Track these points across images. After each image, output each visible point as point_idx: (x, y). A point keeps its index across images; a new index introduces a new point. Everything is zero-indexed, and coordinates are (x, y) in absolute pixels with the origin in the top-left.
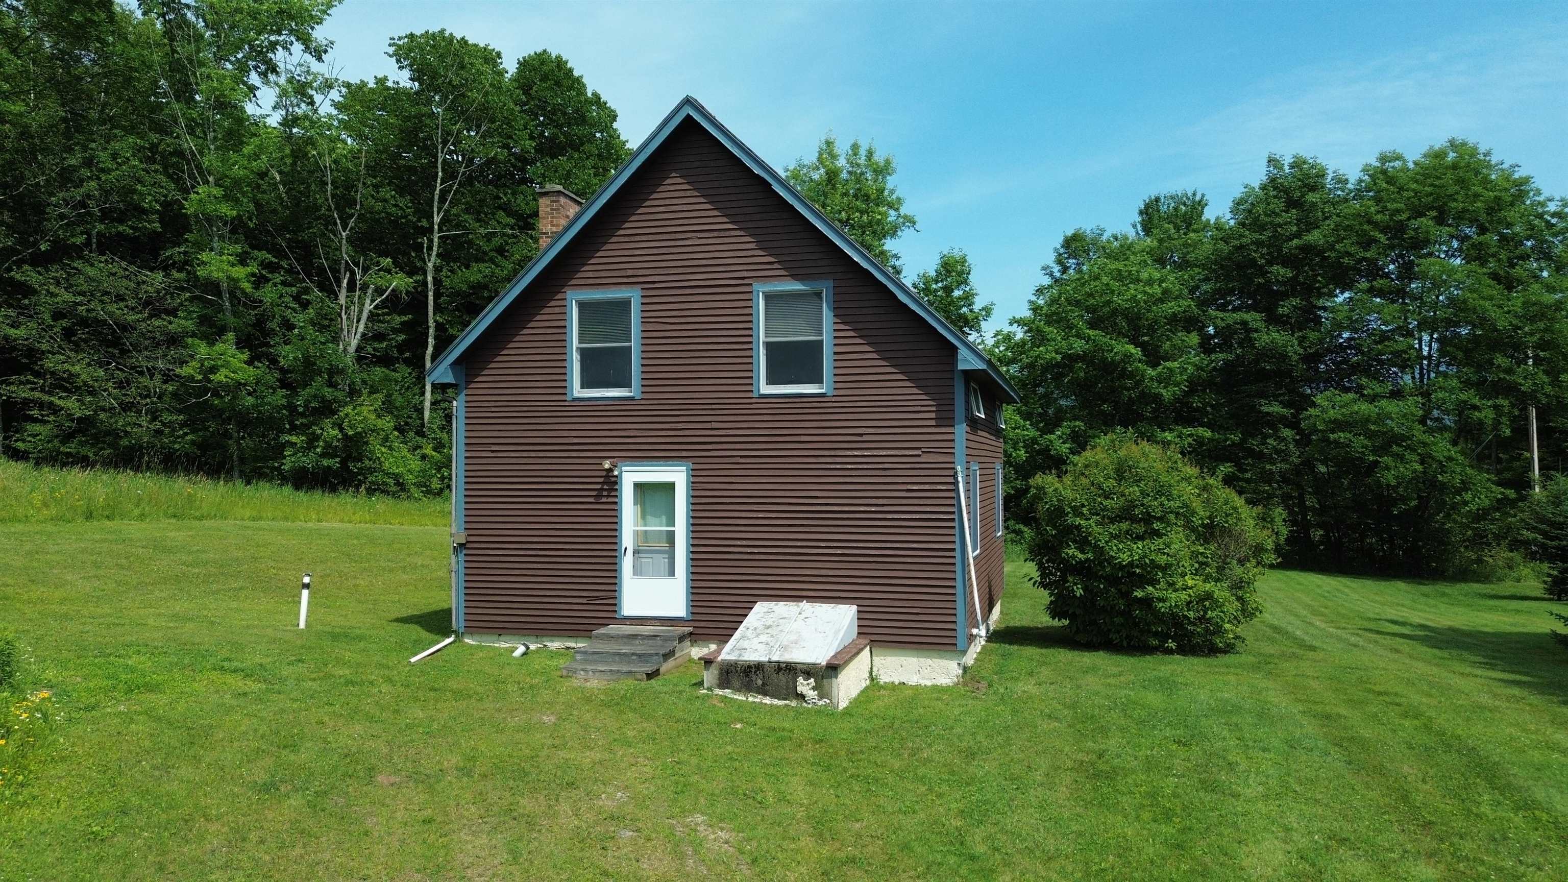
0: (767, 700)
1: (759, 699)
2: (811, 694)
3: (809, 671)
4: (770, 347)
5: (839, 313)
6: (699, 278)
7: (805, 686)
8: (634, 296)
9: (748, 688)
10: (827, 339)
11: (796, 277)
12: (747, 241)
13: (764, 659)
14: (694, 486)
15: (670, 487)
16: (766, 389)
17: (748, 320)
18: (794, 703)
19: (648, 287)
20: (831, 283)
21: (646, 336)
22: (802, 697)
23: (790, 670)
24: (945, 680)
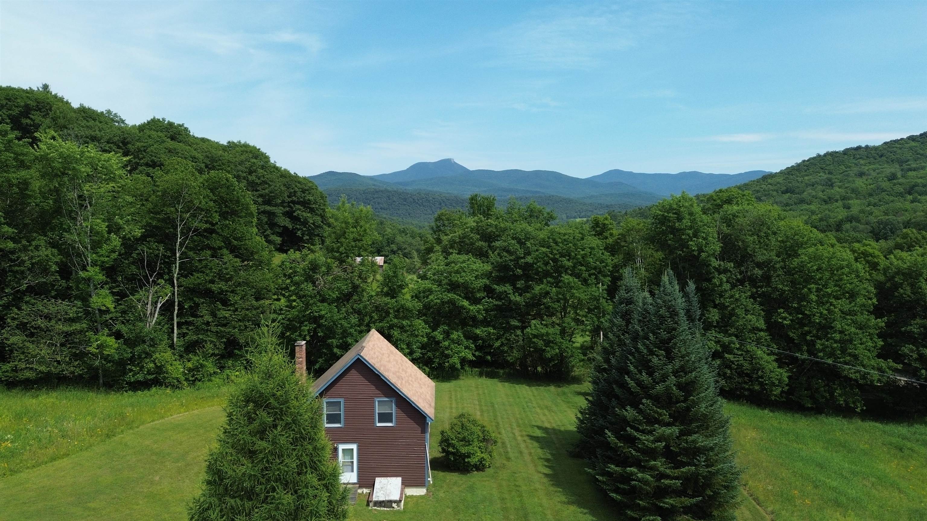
0: (385, 509)
1: (383, 509)
2: (396, 507)
3: (395, 502)
4: (378, 413)
5: (397, 406)
6: (360, 397)
7: (394, 505)
8: (342, 400)
9: (381, 506)
10: (394, 412)
11: (386, 397)
12: (373, 388)
13: (384, 499)
14: (359, 450)
15: (353, 449)
16: (379, 425)
17: (373, 407)
18: (392, 509)
19: (347, 400)
20: (395, 399)
21: (345, 411)
22: (394, 507)
23: (391, 502)
24: (423, 494)
